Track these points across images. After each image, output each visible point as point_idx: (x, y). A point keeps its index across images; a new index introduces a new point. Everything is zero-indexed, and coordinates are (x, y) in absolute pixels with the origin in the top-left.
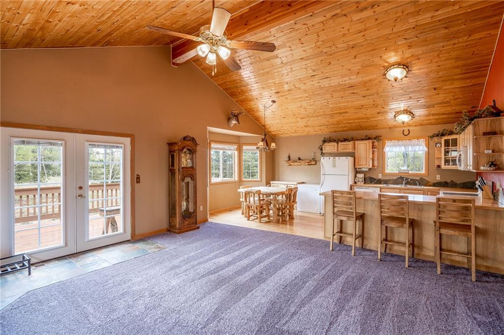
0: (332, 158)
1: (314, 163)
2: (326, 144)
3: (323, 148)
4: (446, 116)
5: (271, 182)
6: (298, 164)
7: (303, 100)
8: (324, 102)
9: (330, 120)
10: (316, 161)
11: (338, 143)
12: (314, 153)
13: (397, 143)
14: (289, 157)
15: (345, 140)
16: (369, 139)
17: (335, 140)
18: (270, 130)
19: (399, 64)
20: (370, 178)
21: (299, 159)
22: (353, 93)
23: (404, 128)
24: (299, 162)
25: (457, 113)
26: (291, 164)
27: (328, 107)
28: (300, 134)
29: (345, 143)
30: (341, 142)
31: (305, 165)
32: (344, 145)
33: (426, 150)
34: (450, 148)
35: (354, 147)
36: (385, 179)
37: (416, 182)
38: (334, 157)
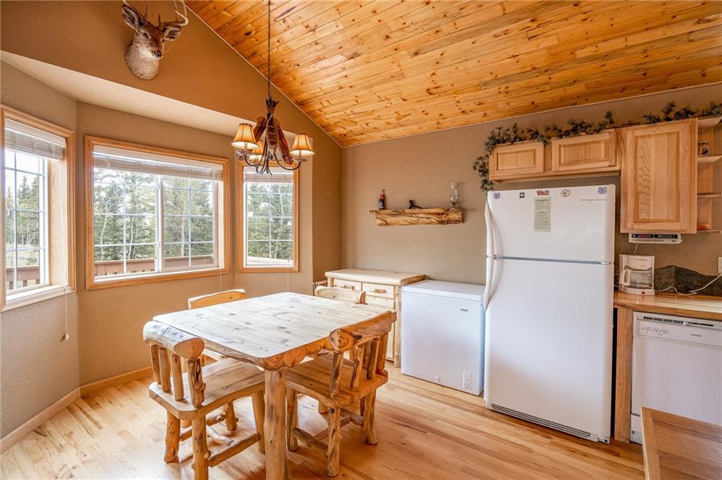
0: (531, 194)
1: (457, 216)
2: (500, 149)
3: (491, 167)
5: (328, 274)
6: (409, 219)
9: (525, 48)
10: (463, 211)
11: (546, 143)
12: (458, 185)
14: (383, 200)
15: (577, 128)
16: (686, 114)
17: (537, 133)
21: (412, 205)
24: (411, 215)
26: (390, 219)
28: (415, 127)
29: (579, 137)
30: (561, 137)
31: (431, 223)
32: (572, 148)
35: (619, 153)
38: (543, 190)
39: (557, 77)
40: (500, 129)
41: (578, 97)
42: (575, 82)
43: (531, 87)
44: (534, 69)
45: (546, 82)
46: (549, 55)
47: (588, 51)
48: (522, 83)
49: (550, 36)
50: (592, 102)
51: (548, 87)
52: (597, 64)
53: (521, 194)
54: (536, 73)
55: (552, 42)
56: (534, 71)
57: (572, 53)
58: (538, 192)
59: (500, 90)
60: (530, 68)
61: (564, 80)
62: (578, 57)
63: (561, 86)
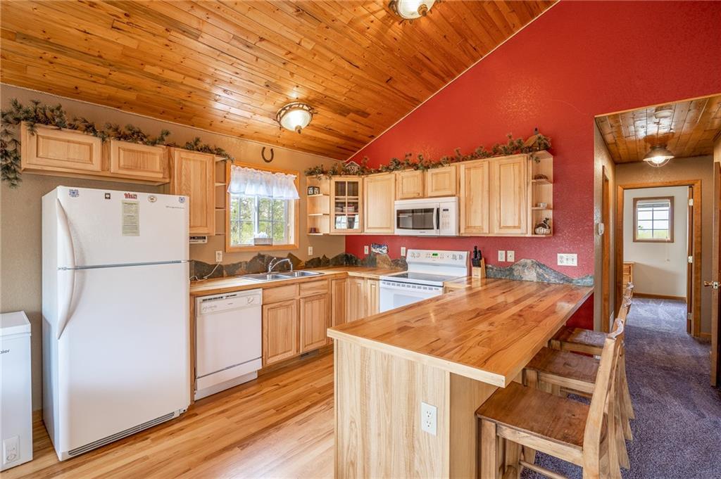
9: (103, 33)
11: (104, 141)
15: (134, 135)
17: (93, 127)
20: (197, 263)
23: (264, 145)
29: (136, 145)
30: (119, 139)
32: (131, 153)
33: (298, 197)
34: (346, 198)
35: (169, 168)
36: (228, 266)
37: (289, 264)
38: (131, 193)
39: (116, 76)
40: (37, 103)
41: (125, 103)
42: (130, 88)
43: (85, 72)
44: (100, 57)
45: (105, 75)
46: (122, 54)
47: (155, 70)
48: (78, 63)
49: (133, 38)
50: (136, 112)
51: (103, 81)
52: (156, 84)
53: (106, 194)
54: (99, 61)
55: (131, 43)
56: (98, 59)
57: (142, 64)
58: (126, 194)
59: (44, 56)
60: (97, 54)
61: (123, 82)
62: (145, 70)
63: (116, 86)
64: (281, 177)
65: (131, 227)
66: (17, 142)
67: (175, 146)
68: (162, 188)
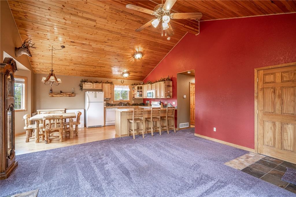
0: (94, 92)
1: (74, 95)
4: (137, 77)
5: (37, 110)
7: (87, 53)
8: (98, 58)
9: (92, 69)
12: (74, 89)
13: (119, 87)
14: (51, 90)
16: (109, 83)
17: (91, 82)
18: (36, 66)
19: (141, 53)
20: (108, 103)
21: (61, 92)
22: (116, 58)
23: (122, 80)
24: (61, 94)
25: (141, 77)
26: (54, 95)
27: (98, 62)
29: (97, 84)
30: (95, 83)
31: (67, 96)
33: (130, 90)
34: (140, 90)
35: (102, 87)
36: (114, 104)
37: (127, 104)
38: (96, 92)
40: (85, 79)
46: (95, 71)
47: (100, 72)
48: (89, 73)
60: (92, 72)
64: (126, 86)
65: (96, 97)
66: (82, 85)
67: (104, 83)
68: (101, 90)
